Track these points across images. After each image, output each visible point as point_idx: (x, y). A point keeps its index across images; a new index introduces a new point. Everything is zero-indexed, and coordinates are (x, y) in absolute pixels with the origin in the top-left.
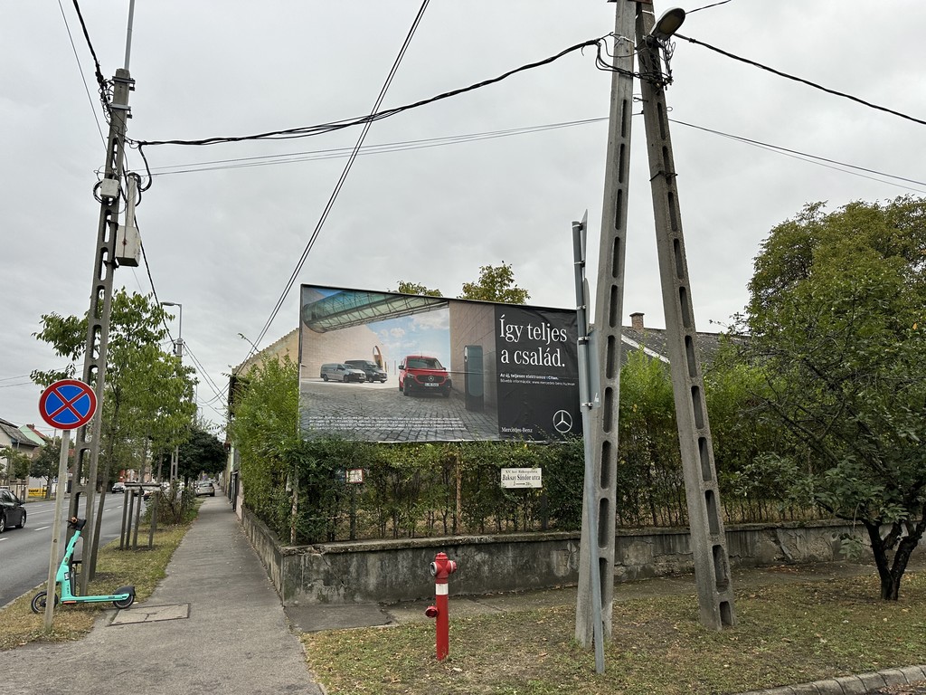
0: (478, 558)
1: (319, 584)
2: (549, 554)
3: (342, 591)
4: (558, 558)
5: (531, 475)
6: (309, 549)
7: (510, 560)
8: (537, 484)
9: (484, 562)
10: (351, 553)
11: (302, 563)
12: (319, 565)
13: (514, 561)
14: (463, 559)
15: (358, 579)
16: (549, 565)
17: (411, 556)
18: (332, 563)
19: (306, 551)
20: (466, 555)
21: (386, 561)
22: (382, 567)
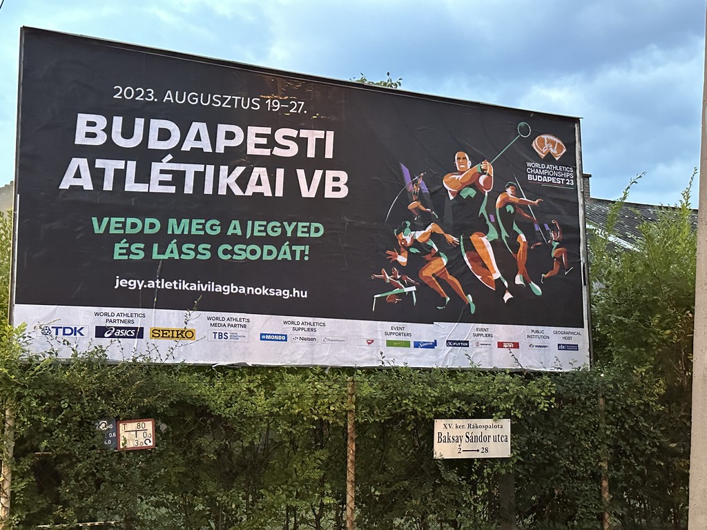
5: (492, 432)
8: (501, 450)
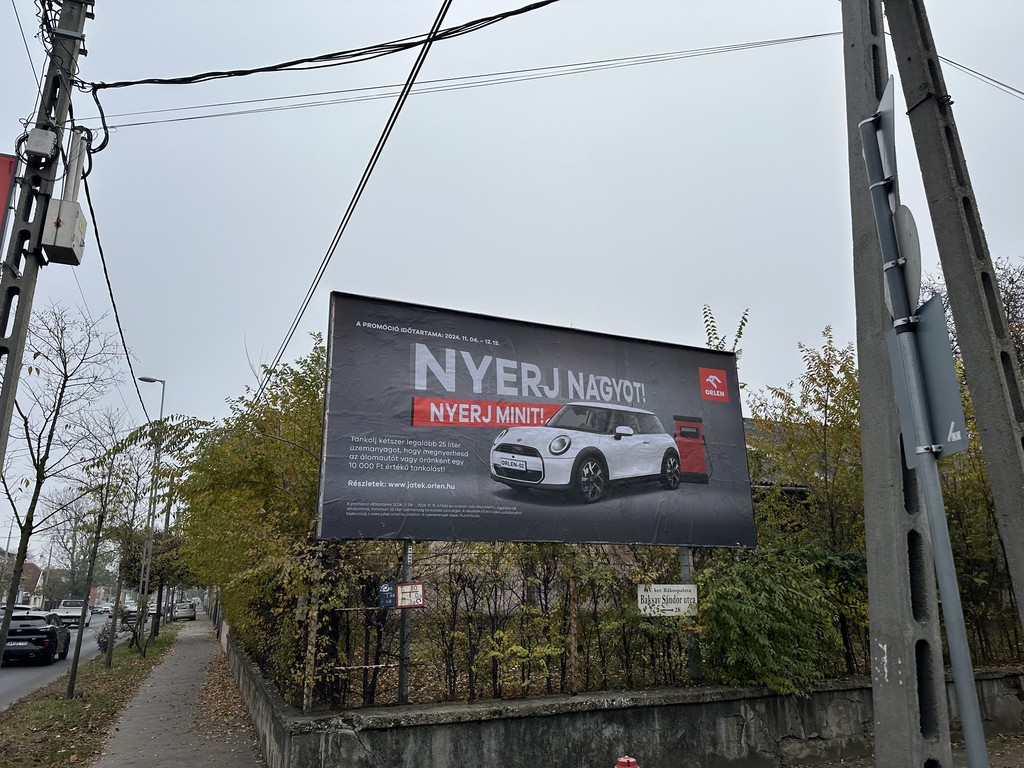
0: (607, 732)
2: (715, 724)
4: (727, 730)
5: (682, 595)
6: (333, 722)
7: (657, 735)
8: (691, 610)
9: (617, 739)
10: (404, 728)
11: (322, 748)
12: (350, 751)
13: (662, 736)
14: (585, 736)
16: (715, 743)
17: (502, 731)
18: (373, 746)
19: (330, 726)
20: (590, 729)
21: (462, 742)
22: (456, 752)
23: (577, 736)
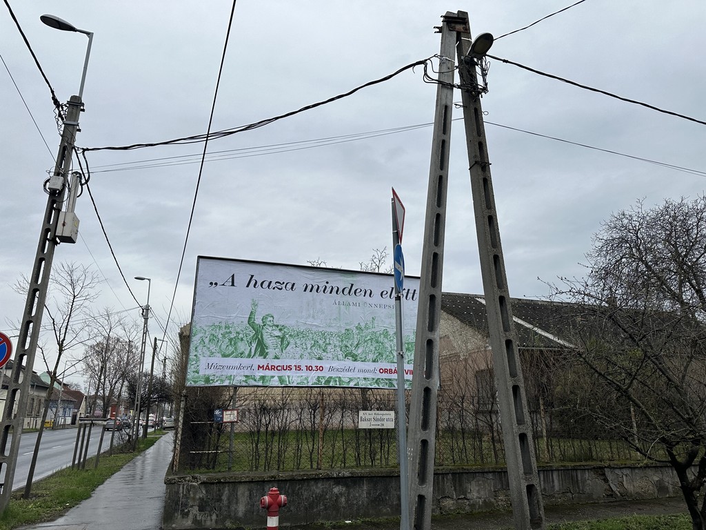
0: (336, 490)
1: (195, 510)
3: (214, 517)
5: (385, 417)
6: (187, 479)
7: (364, 492)
8: (390, 425)
9: (341, 494)
10: (223, 483)
11: (181, 491)
12: (195, 494)
13: (369, 493)
14: (323, 491)
15: (229, 507)
18: (207, 492)
19: (185, 481)
20: (326, 488)
21: (254, 491)
22: (250, 496)
23: (318, 491)
